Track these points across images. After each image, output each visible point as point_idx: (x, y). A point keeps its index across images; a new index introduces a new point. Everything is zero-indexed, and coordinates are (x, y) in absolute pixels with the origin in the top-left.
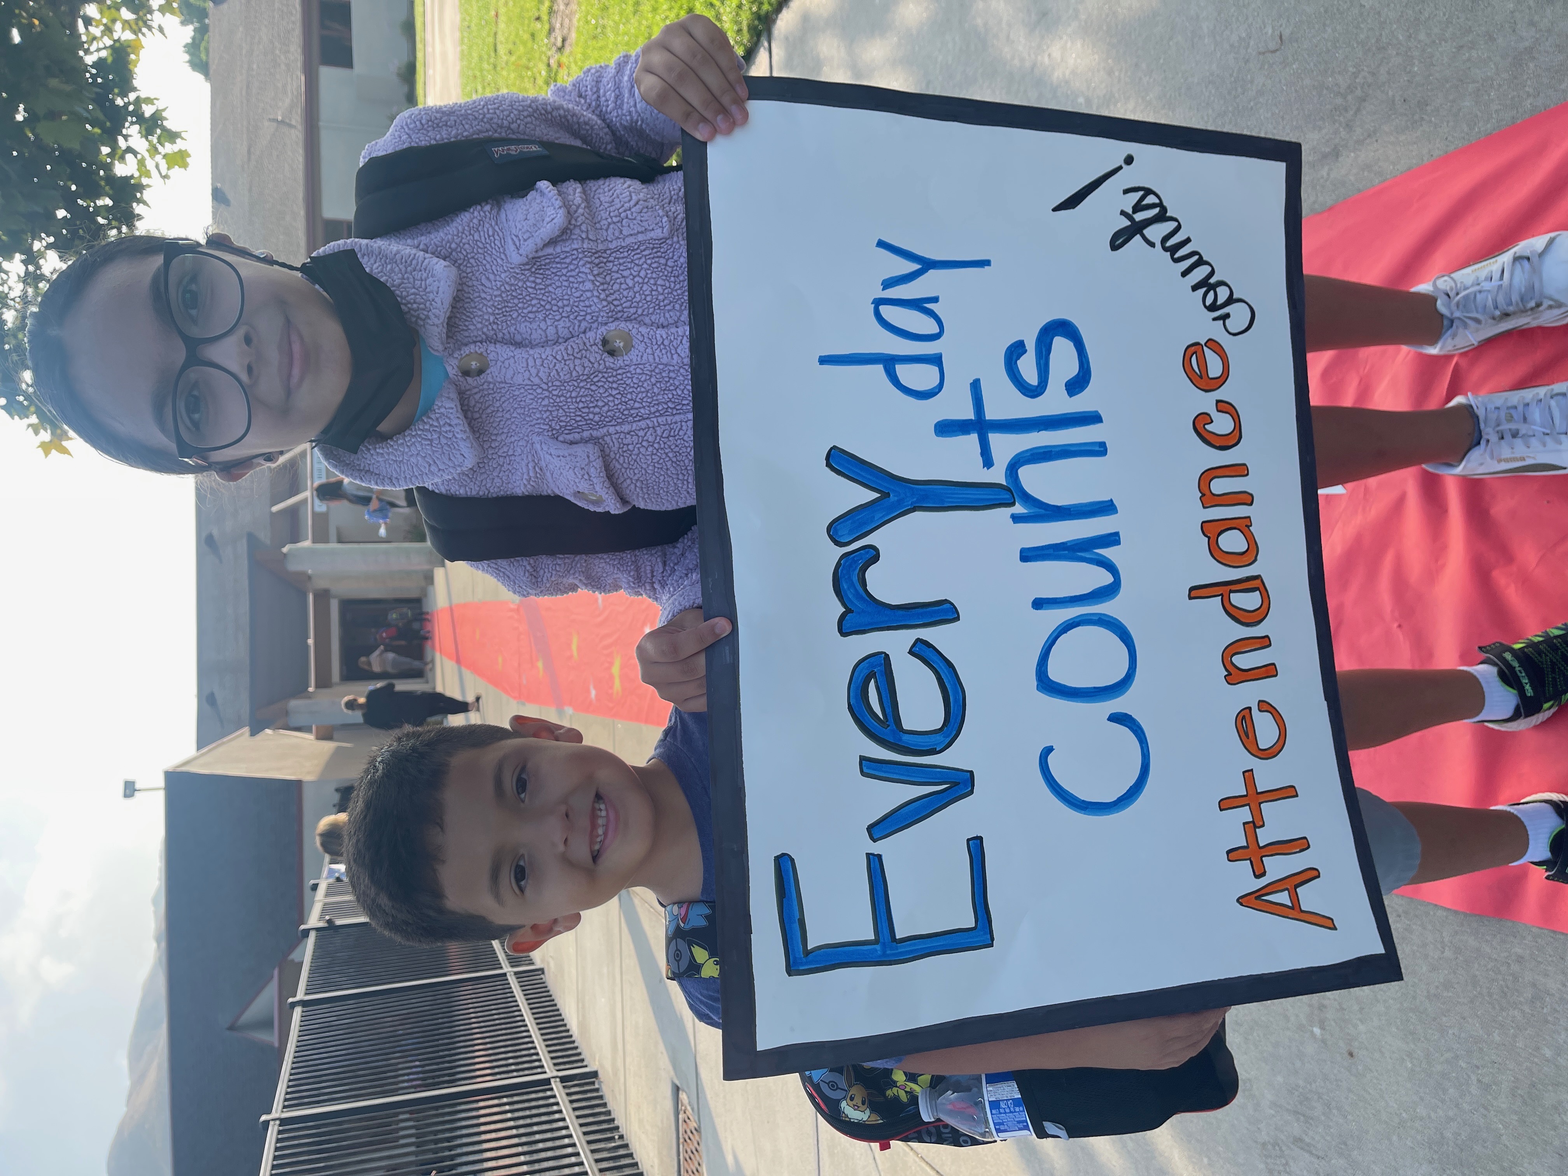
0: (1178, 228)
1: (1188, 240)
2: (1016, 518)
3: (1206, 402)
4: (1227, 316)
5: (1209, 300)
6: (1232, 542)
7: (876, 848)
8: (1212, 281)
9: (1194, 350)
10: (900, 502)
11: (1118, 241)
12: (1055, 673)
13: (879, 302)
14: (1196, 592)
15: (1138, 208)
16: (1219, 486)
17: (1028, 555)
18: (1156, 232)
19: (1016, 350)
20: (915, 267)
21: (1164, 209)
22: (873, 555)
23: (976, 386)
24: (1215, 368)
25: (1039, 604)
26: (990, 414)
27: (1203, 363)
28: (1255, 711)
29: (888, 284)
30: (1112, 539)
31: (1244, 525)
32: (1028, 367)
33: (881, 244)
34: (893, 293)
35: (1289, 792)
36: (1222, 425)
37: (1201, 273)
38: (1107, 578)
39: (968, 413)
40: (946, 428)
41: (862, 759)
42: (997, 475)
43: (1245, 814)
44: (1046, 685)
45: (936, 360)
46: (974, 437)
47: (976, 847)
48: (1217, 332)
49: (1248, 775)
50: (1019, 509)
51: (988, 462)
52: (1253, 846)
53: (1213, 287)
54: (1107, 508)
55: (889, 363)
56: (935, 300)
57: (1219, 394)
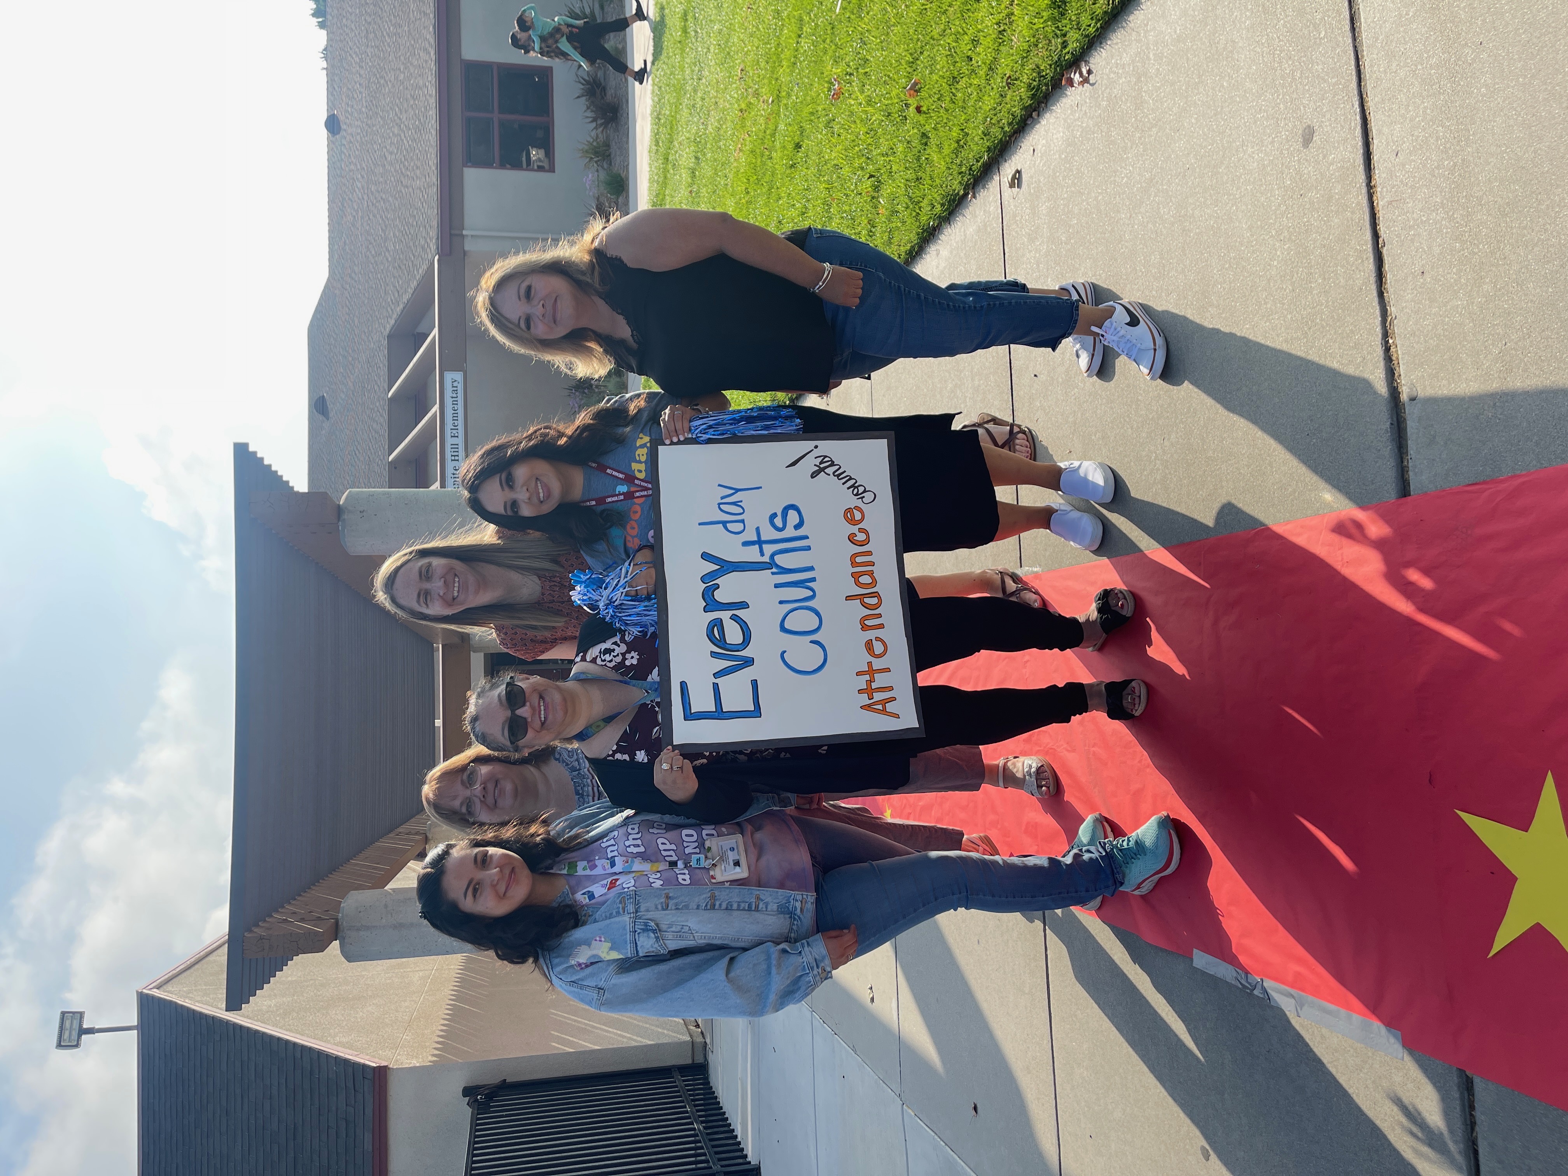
0: (840, 467)
1: (845, 472)
2: (773, 573)
3: (855, 529)
4: (864, 497)
5: (855, 492)
6: (865, 579)
7: (716, 681)
8: (856, 485)
9: (849, 510)
10: (728, 569)
11: (813, 476)
12: (787, 625)
13: (719, 504)
14: (848, 598)
15: (821, 463)
16: (859, 560)
17: (777, 586)
18: (830, 470)
19: (774, 515)
20: (733, 491)
21: (833, 462)
22: (717, 587)
23: (758, 529)
24: (858, 516)
25: (781, 602)
26: (763, 539)
27: (853, 515)
28: (874, 641)
29: (722, 498)
30: (813, 580)
31: (871, 574)
32: (778, 522)
33: (719, 485)
34: (724, 501)
35: (888, 670)
36: (861, 537)
37: (851, 482)
38: (811, 593)
39: (756, 539)
40: (746, 544)
41: (711, 652)
42: (766, 559)
43: (867, 677)
44: (783, 629)
45: (743, 521)
46: (757, 546)
47: (755, 684)
48: (859, 503)
49: (870, 664)
50: (774, 570)
51: (762, 554)
52: (869, 688)
53: (857, 487)
54: (811, 569)
55: (724, 523)
56: (741, 501)
57: (860, 526)
